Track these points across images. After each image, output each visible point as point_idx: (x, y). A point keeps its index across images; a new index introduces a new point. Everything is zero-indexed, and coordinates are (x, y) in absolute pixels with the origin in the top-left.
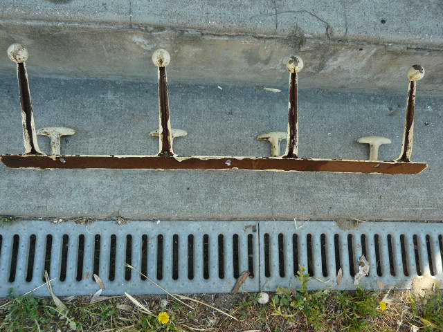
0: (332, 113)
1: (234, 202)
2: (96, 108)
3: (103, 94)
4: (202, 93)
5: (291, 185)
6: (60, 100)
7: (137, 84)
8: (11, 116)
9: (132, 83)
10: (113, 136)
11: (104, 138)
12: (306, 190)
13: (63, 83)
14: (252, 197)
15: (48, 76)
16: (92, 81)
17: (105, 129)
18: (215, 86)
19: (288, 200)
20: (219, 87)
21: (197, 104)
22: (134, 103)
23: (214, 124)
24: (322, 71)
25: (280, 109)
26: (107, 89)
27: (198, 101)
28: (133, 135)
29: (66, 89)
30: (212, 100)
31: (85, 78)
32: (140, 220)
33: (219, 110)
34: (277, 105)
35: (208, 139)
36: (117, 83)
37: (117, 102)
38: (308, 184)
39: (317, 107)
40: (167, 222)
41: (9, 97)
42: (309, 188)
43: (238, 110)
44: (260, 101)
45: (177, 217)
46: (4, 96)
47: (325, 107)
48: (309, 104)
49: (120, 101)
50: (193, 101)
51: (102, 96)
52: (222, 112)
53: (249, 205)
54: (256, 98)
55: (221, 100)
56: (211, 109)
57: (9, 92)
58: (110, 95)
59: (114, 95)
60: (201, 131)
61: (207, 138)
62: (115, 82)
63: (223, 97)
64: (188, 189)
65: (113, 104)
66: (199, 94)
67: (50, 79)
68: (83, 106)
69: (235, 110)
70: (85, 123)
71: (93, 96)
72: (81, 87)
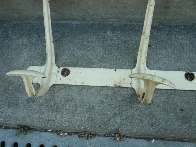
2: (99, 42)
3: (104, 33)
4: (183, 31)
6: (72, 37)
7: (130, 26)
8: (36, 49)
9: (126, 25)
10: (112, 63)
11: (105, 65)
13: (74, 26)
15: (64, 22)
16: (95, 25)
17: (106, 58)
22: (128, 39)
26: (107, 30)
28: (129, 63)
29: (77, 30)
30: (192, 37)
31: (91, 23)
32: (136, 138)
35: (194, 66)
36: (114, 25)
37: (115, 38)
40: (162, 141)
41: (37, 36)
45: (174, 137)
46: (34, 36)
49: (117, 38)
50: (176, 37)
51: (103, 34)
57: (37, 33)
58: (109, 34)
59: (112, 34)
60: (186, 61)
62: (113, 24)
64: (182, 110)
65: (111, 40)
67: (65, 24)
68: (89, 41)
70: (90, 53)
71: (96, 34)
72: (88, 29)
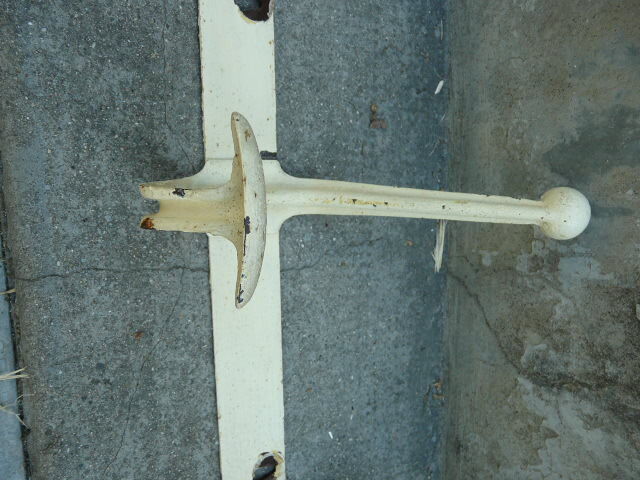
0: (387, 430)
1: (67, 119)
5: (156, 339)
12: (143, 396)
14: (94, 194)
18: (444, 72)
19: (98, 333)
20: (441, 84)
21: (395, 10)
23: (340, 62)
24: (529, 386)
25: (392, 275)
27: (402, 15)
33: (380, 81)
34: (400, 265)
38: (165, 399)
39: (400, 382)
42: (153, 403)
43: (382, 140)
47: (402, 406)
48: (406, 359)
52: (375, 89)
53: (60, 183)
55: (408, 88)
56: (383, 52)
61: (298, 31)
63: (414, 94)
66: (420, 18)
69: (384, 130)
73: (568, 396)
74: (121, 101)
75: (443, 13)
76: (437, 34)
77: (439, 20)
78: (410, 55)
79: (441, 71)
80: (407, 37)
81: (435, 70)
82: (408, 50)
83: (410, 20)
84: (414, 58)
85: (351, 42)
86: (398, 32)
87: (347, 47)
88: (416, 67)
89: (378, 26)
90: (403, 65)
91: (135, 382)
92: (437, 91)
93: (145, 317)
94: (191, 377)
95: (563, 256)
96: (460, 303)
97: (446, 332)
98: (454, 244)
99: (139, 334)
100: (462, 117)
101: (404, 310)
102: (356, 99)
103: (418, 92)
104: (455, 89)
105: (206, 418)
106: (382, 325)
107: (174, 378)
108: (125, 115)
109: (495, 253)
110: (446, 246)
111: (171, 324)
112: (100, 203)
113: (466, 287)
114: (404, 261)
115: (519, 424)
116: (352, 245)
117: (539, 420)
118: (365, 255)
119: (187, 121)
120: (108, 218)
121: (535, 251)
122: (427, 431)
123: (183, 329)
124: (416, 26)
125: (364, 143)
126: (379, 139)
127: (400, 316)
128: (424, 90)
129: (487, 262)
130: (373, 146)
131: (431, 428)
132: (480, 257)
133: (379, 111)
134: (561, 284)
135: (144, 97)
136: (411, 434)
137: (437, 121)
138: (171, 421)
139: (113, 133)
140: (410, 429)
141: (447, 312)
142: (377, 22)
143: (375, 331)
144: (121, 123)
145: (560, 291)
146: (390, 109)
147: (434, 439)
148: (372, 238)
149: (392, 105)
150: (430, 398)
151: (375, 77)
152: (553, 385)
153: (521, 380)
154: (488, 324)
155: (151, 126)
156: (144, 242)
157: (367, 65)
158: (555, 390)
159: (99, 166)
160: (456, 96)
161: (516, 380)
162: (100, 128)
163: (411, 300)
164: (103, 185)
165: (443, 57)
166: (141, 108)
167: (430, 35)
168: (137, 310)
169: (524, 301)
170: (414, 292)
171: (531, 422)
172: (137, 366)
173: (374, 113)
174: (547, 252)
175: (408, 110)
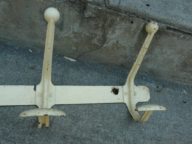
1: (3, 142)
5: (67, 134)
12: (81, 141)
14: (24, 140)
20: (30, 50)
21: (8, 57)
23: (15, 73)
25: (73, 72)
27: (9, 56)
33: (24, 65)
34: (71, 70)
38: (84, 136)
39: (102, 76)
42: (84, 139)
44: (58, 65)
47: (109, 77)
48: (96, 73)
52: (25, 66)
54: (56, 62)
55: (28, 58)
56: (17, 62)
69: (36, 66)
73: (107, 36)
74: (3, 128)
75: (12, 46)
76: (17, 49)
77: (14, 47)
78: (20, 56)
79: (27, 50)
80: (16, 56)
81: (26, 51)
82: (19, 56)
83: (11, 54)
84: (21, 55)
85: (12, 69)
86: (13, 58)
87: (12, 71)
88: (24, 55)
89: (10, 62)
90: (22, 58)
91: (77, 142)
92: (31, 52)
93: (61, 135)
94: (81, 128)
95: (73, 31)
96: (85, 57)
97: (93, 62)
98: (70, 56)
99: (64, 137)
100: (39, 47)
101: (83, 71)
102: (26, 71)
103: (30, 56)
104: (32, 47)
105: (93, 126)
106: (85, 77)
107: (79, 132)
108: (7, 127)
109: (73, 46)
110: (71, 58)
111: (65, 129)
112: (27, 139)
113: (81, 55)
114: (71, 69)
115: (115, 49)
116: (62, 80)
117: (114, 44)
118: (65, 78)
119: (15, 113)
120: (32, 138)
121: (72, 37)
122: (118, 72)
123: (67, 126)
124: (14, 53)
125: (38, 72)
126: (38, 68)
127: (85, 73)
128: (30, 55)
129: (75, 49)
130: (39, 70)
131: (117, 71)
132: (73, 50)
133: (31, 66)
134: (80, 32)
135: (5, 122)
136: (117, 76)
137: (39, 53)
138: (90, 135)
139: (11, 131)
140: (116, 76)
141: (87, 61)
142: (9, 62)
143: (86, 80)
144: (9, 129)
145: (82, 33)
146: (31, 64)
147: (120, 71)
148: (62, 75)
149: (31, 63)
150: (109, 70)
151: (22, 66)
152: (105, 39)
153: (104, 46)
154: (90, 51)
155: (13, 122)
156: (41, 130)
157: (19, 67)
158: (106, 39)
159: (18, 137)
160: (34, 47)
161: (104, 47)
162: (8, 134)
163: (81, 69)
164: (23, 137)
165: (23, 48)
166: (7, 123)
167: (17, 50)
168: (58, 137)
169: (85, 42)
170: (80, 68)
171: (115, 46)
172: (73, 140)
173: (31, 68)
174: (72, 34)
175: (33, 60)
